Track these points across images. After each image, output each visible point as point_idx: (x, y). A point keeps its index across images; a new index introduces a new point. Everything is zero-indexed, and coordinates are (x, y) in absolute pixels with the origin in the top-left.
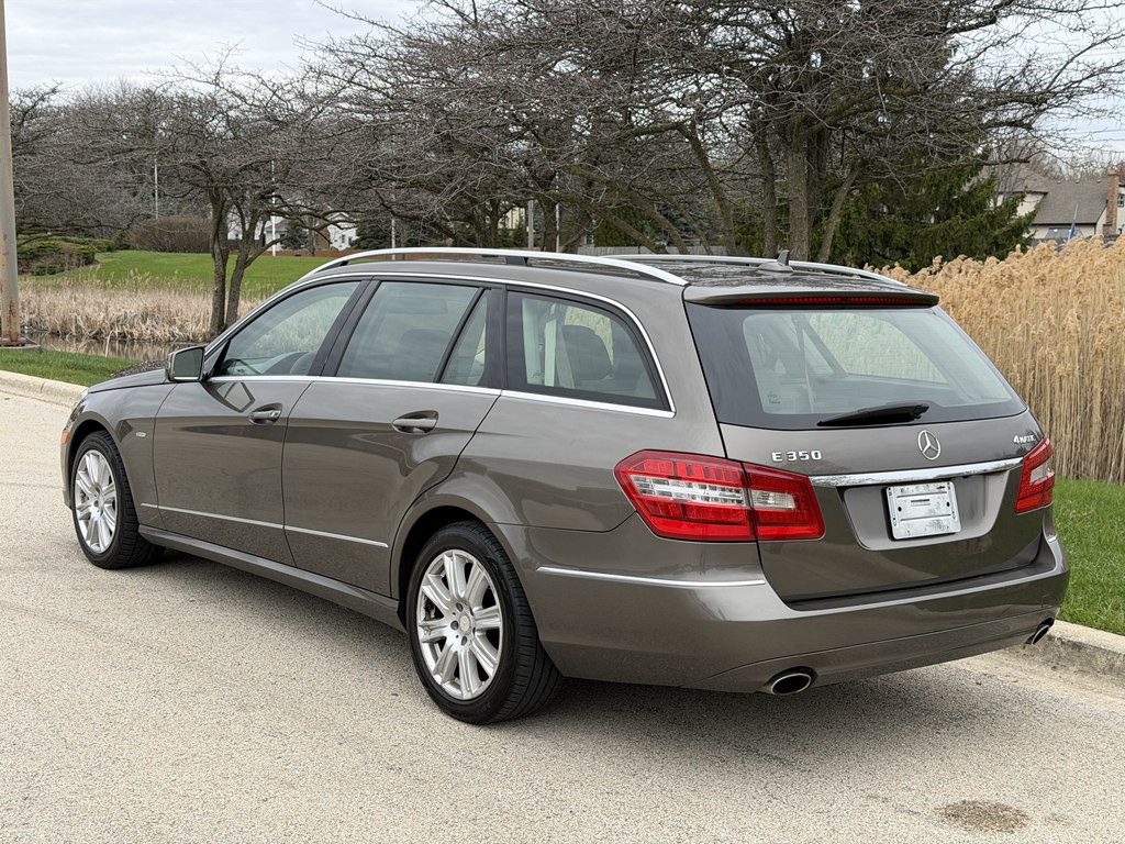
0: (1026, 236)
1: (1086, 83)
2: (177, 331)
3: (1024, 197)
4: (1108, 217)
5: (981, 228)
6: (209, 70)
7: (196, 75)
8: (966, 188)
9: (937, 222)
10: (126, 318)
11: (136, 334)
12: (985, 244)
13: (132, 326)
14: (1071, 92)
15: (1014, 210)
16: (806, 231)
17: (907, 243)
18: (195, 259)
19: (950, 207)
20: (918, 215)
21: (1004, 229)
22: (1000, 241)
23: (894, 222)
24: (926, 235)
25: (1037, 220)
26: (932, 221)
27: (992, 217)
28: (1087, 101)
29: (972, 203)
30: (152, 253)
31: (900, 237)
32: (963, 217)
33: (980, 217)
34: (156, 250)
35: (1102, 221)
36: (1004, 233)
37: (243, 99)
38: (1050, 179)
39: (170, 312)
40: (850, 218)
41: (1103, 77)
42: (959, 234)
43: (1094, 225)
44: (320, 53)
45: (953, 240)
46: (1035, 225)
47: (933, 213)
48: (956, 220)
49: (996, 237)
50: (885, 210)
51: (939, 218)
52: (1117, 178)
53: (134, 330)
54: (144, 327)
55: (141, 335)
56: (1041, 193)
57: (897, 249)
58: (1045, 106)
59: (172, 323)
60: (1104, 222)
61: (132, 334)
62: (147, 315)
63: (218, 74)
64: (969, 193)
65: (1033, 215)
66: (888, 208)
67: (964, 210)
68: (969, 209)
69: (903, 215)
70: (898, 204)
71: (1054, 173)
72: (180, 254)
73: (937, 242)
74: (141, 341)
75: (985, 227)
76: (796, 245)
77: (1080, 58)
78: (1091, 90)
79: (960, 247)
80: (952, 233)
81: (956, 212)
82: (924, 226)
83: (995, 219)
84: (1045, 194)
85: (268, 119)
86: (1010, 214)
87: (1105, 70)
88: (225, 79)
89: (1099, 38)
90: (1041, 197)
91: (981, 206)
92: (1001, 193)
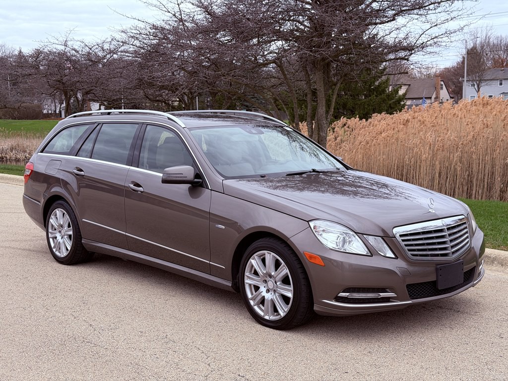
0: (402, 103)
1: (429, 43)
2: (28, 155)
3: (401, 87)
4: (436, 94)
5: (384, 100)
6: (62, 39)
7: (57, 42)
8: (377, 83)
9: (365, 98)
10: (3, 150)
11: (8, 157)
12: (386, 107)
13: (6, 154)
14: (423, 46)
15: (397, 92)
16: (324, 102)
17: (353, 108)
18: (32, 122)
19: (370, 92)
20: (357, 95)
21: (394, 100)
22: (392, 106)
23: (347, 98)
24: (361, 104)
25: (407, 96)
26: (363, 97)
27: (388, 96)
28: (429, 49)
29: (380, 90)
30: (10, 120)
31: (350, 104)
32: (376, 96)
33: (383, 96)
34: (12, 119)
35: (434, 96)
36: (394, 102)
37: (77, 52)
38: (411, 78)
39: (23, 147)
40: (330, 97)
41: (435, 40)
42: (375, 103)
43: (431, 98)
44: (120, 33)
45: (372, 106)
46: (406, 99)
47: (363, 94)
48: (373, 97)
49: (390, 104)
50: (343, 93)
51: (366, 96)
52: (439, 77)
53: (7, 156)
54: (12, 154)
55: (11, 157)
56: (407, 85)
57: (349, 110)
58: (413, 51)
59: (26, 151)
60: (435, 97)
61: (6, 157)
62: (13, 148)
63: (66, 41)
64: (378, 86)
65: (405, 94)
66: (345, 93)
67: (376, 93)
68: (378, 93)
69: (351, 96)
70: (349, 91)
71: (413, 76)
72: (23, 120)
73: (366, 107)
74: (11, 160)
75: (386, 100)
76: (320, 107)
77: (426, 33)
78: (431, 45)
79: (375, 108)
80: (371, 102)
81: (373, 94)
82: (360, 100)
83: (390, 96)
84: (409, 85)
85: (89, 60)
86: (396, 94)
87: (436, 37)
88: (69, 43)
89: (433, 25)
90: (407, 86)
91: (384, 91)
92: (391, 85)
